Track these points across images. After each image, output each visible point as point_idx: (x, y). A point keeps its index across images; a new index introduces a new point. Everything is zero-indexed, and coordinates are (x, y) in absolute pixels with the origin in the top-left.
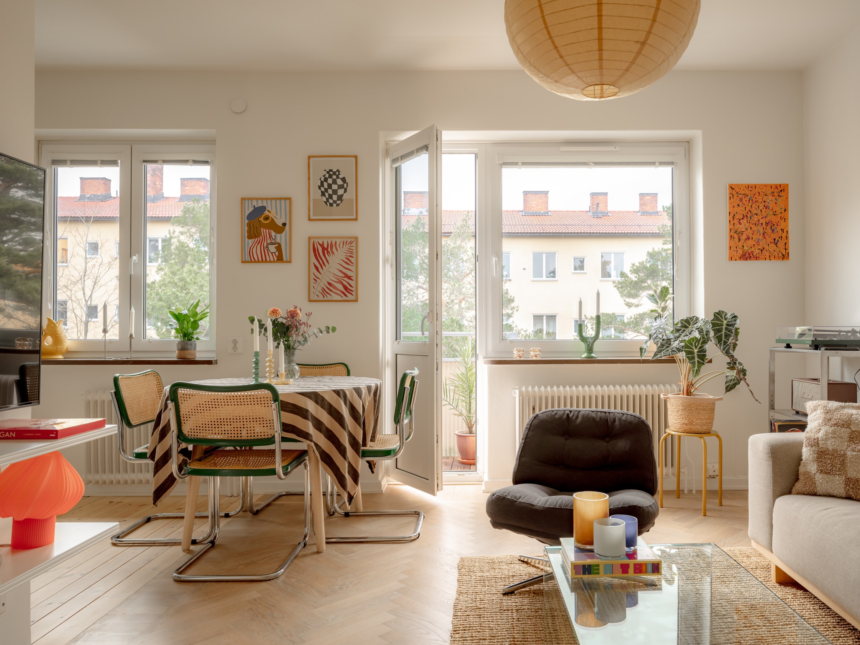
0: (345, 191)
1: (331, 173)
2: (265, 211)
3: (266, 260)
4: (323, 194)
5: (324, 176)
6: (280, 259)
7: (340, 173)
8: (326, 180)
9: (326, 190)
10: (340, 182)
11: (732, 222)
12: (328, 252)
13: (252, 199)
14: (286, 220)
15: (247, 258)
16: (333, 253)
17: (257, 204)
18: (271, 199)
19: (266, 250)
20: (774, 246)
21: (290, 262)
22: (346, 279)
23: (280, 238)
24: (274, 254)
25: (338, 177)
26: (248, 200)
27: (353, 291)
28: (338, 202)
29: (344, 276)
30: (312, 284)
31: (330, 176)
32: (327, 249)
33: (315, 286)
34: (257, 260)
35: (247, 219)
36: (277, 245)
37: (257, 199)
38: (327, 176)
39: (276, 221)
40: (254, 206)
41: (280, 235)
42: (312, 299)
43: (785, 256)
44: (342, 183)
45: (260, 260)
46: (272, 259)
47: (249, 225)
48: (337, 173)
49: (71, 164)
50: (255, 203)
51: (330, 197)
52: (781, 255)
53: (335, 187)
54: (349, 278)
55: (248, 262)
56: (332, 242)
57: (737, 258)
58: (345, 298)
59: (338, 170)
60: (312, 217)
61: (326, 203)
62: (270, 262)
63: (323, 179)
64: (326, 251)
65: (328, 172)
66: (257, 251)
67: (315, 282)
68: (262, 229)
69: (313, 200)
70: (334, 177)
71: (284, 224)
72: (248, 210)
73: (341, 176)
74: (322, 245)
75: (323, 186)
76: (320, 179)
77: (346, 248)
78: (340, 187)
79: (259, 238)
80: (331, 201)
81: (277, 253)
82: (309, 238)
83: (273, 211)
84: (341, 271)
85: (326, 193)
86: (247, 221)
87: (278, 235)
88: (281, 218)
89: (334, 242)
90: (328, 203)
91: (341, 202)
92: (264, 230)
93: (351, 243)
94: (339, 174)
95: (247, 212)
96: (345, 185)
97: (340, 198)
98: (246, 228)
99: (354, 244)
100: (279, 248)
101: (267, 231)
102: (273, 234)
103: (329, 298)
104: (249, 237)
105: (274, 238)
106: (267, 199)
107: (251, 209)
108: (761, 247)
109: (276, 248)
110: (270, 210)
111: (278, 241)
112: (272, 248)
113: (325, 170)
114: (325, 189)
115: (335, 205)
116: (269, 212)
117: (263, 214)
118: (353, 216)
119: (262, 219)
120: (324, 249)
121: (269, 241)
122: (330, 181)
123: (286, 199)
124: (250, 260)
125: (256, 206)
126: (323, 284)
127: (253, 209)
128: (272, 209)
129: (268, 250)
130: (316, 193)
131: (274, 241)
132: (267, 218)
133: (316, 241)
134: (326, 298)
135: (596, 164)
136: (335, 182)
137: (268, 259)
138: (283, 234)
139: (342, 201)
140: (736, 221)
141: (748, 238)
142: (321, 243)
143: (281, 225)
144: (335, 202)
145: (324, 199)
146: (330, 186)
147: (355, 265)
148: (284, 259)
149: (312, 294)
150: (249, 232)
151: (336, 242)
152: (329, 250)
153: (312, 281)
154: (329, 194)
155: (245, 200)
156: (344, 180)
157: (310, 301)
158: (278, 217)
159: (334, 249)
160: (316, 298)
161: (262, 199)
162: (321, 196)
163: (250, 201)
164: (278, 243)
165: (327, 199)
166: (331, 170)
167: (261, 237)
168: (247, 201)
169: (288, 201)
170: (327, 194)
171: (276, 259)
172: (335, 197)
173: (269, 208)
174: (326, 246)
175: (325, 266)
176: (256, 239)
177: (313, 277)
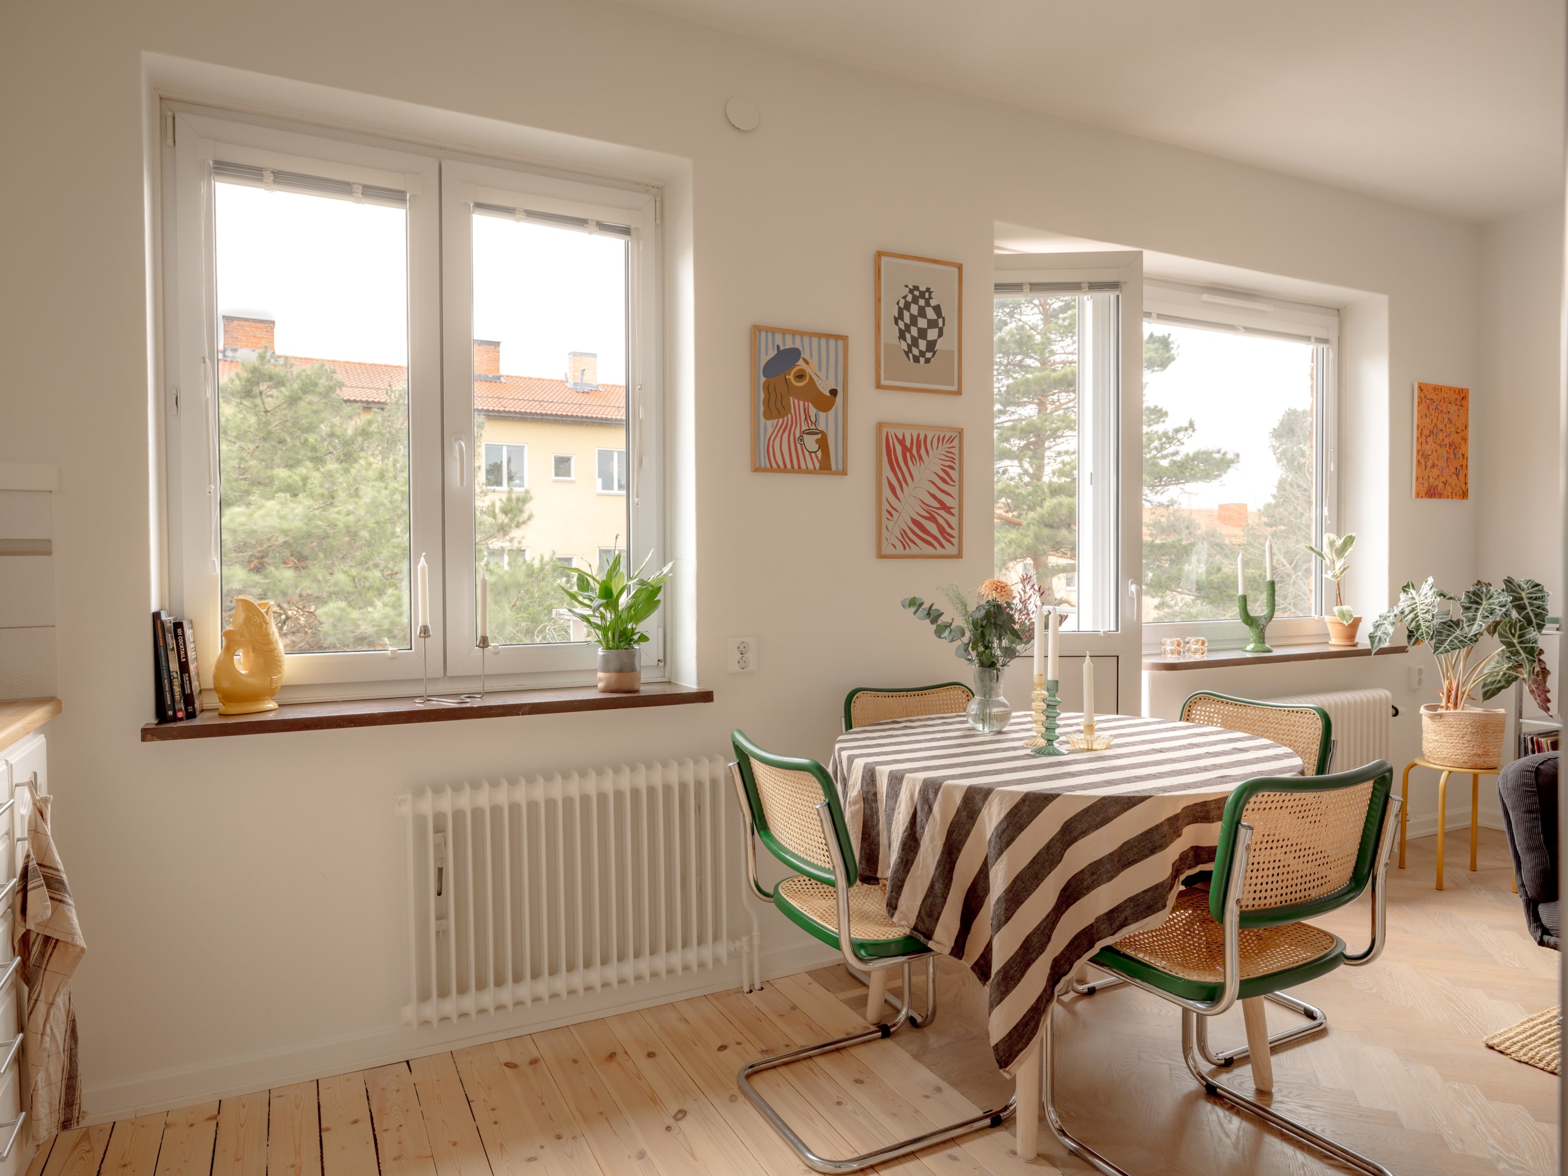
0: (941, 334)
1: (917, 293)
2: (798, 360)
3: (799, 467)
4: (902, 336)
5: (905, 297)
6: (825, 467)
7: (932, 295)
8: (907, 306)
9: (908, 327)
10: (931, 314)
11: (1420, 440)
12: (912, 456)
13: (773, 330)
14: (837, 385)
15: (764, 463)
16: (921, 458)
17: (784, 344)
18: (811, 335)
19: (799, 446)
20: (1454, 477)
21: (844, 473)
22: (942, 512)
23: (826, 421)
24: (813, 454)
25: (928, 304)
26: (767, 332)
27: (953, 537)
28: (929, 355)
29: (938, 505)
30: (885, 522)
31: (915, 300)
32: (910, 451)
33: (890, 525)
34: (782, 466)
35: (765, 375)
36: (819, 436)
37: (784, 332)
38: (909, 298)
39: (818, 383)
40: (778, 347)
41: (825, 414)
42: (884, 552)
43: (1464, 495)
44: (934, 317)
45: (789, 466)
46: (811, 467)
47: (767, 388)
48: (927, 295)
49: (274, 182)
50: (779, 339)
51: (915, 342)
52: (1461, 492)
53: (922, 323)
54: (948, 509)
55: (765, 470)
56: (919, 435)
57: (1424, 495)
58: (940, 551)
59: (928, 290)
60: (883, 382)
61: (907, 353)
62: (807, 471)
63: (902, 305)
64: (908, 455)
65: (911, 291)
66: (782, 446)
67: (890, 517)
68: (791, 398)
69: (885, 344)
70: (922, 302)
71: (834, 392)
72: (767, 354)
73: (933, 303)
74: (902, 442)
75: (902, 320)
76: (898, 303)
77: (943, 449)
78: (932, 324)
79: (786, 418)
80: (915, 351)
81: (819, 453)
82: (880, 426)
83: (814, 362)
84: (933, 496)
85: (907, 334)
86: (763, 379)
87: (822, 415)
88: (827, 378)
89: (922, 437)
90: (911, 355)
91: (933, 356)
92: (796, 401)
93: (951, 440)
94: (930, 298)
95: (764, 360)
96: (940, 321)
97: (931, 346)
98: (762, 395)
99: (956, 443)
100: (823, 444)
101: (801, 403)
102: (813, 411)
103: (914, 550)
104: (768, 416)
105: (813, 419)
106: (802, 334)
107: (772, 353)
108: (1444, 480)
109: (817, 441)
110: (808, 359)
111: (822, 427)
112: (811, 442)
113: (907, 286)
114: (906, 325)
115: (922, 360)
116: (805, 361)
117: (793, 364)
118: (953, 385)
119: (791, 377)
120: (905, 449)
121: (804, 427)
122: (914, 309)
123: (837, 337)
124: (768, 466)
125: (782, 348)
126: (903, 521)
127: (776, 352)
128: (811, 358)
129: (803, 445)
130: (890, 332)
131: (813, 427)
132: (800, 376)
133: (892, 431)
134: (908, 551)
135: (1249, 330)
136: (922, 313)
137: (803, 466)
138: (832, 413)
139: (934, 353)
140: (1424, 438)
141: (1433, 466)
142: (901, 438)
143: (828, 394)
144: (922, 354)
145: (904, 346)
146: (914, 320)
147: (957, 484)
148: (833, 467)
149: (884, 543)
150: (767, 402)
151: (926, 437)
152: (914, 452)
153: (886, 515)
154: (912, 337)
155: (760, 331)
156: (937, 309)
157: (881, 556)
158: (822, 375)
159: (923, 451)
160: (891, 551)
161: (794, 333)
162: (899, 338)
163: (770, 334)
164: (821, 432)
165: (909, 347)
166: (916, 288)
167: (789, 416)
168: (763, 334)
169: (840, 343)
170: (908, 336)
171: (817, 466)
172: (922, 344)
173: (805, 354)
174: (908, 444)
175: (907, 484)
176: (781, 420)
177: (886, 506)
